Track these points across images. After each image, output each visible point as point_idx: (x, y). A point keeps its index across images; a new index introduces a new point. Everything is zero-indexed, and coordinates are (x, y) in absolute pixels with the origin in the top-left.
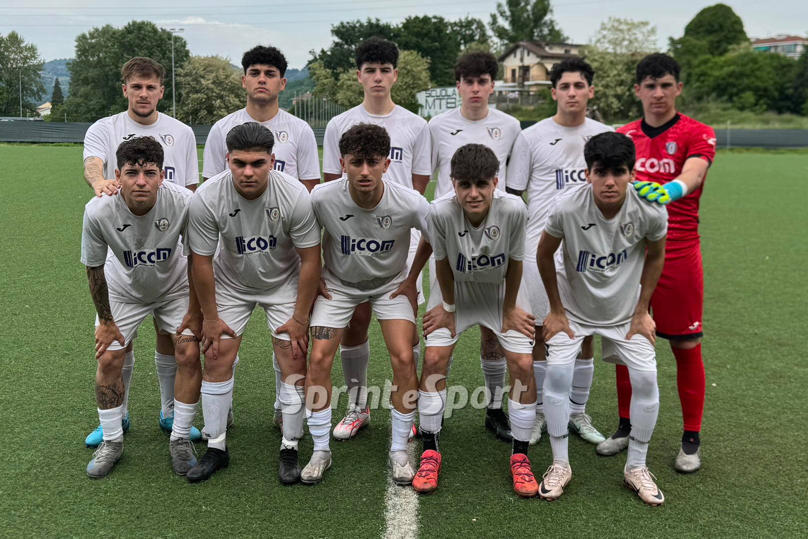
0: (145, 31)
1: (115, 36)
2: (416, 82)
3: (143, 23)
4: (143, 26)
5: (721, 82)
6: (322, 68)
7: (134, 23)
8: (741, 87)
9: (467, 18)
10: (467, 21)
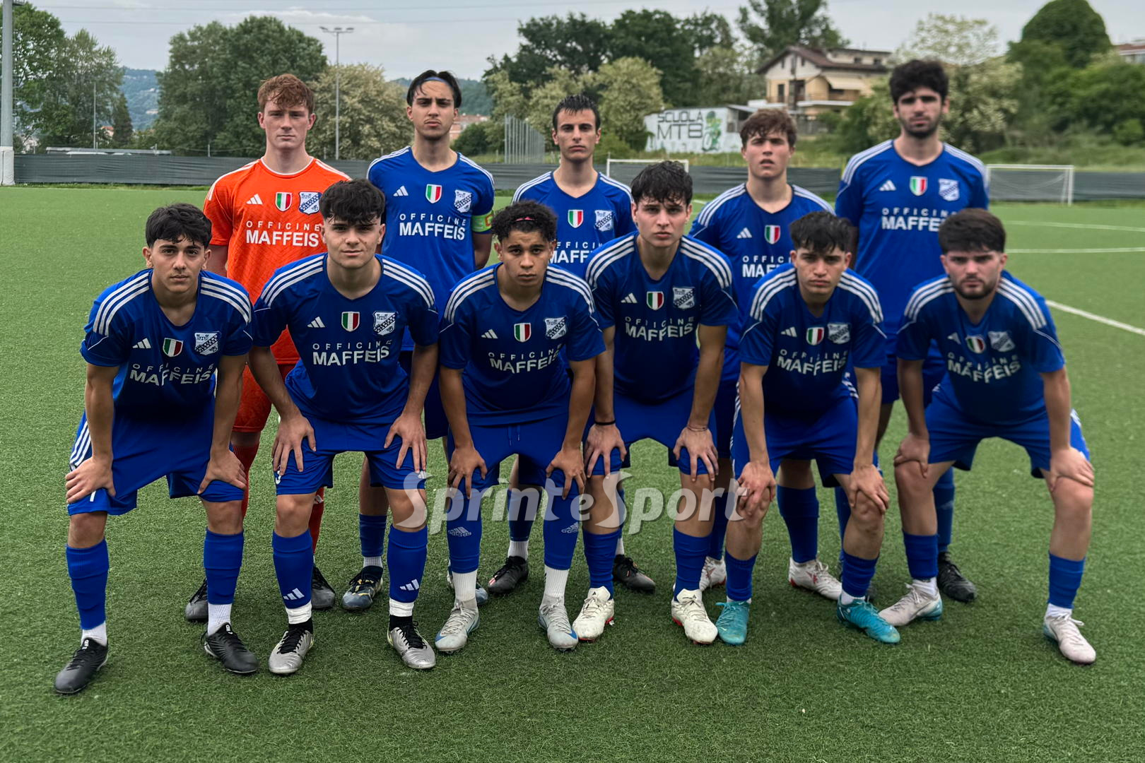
0: (268, 30)
1: (226, 37)
2: (643, 101)
3: (266, 19)
4: (265, 23)
5: (1089, 105)
6: (507, 81)
7: (253, 19)
8: (1118, 113)
9: (705, 13)
10: (703, 18)
